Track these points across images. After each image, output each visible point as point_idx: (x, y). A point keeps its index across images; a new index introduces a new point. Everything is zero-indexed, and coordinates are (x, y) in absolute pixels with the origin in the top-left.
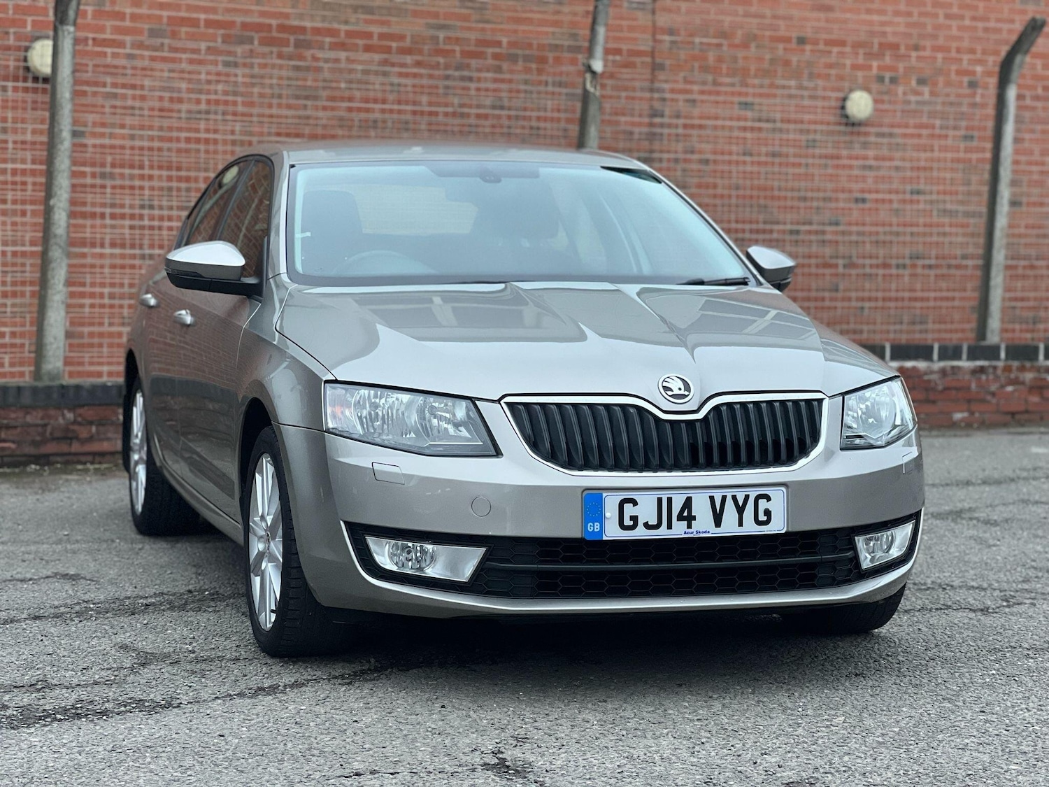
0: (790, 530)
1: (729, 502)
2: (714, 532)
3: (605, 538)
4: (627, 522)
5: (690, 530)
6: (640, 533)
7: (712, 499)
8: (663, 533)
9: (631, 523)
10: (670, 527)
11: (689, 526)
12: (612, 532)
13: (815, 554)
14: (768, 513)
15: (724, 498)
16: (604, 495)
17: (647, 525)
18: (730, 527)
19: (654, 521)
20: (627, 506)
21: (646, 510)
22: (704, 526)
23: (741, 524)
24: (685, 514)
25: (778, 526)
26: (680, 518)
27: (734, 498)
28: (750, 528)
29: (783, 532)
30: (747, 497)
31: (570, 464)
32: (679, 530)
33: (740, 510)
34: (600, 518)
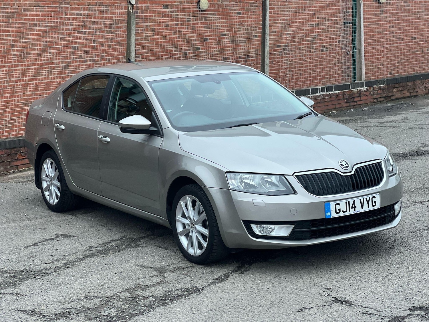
0: (381, 207)
1: (365, 200)
2: (362, 211)
3: (332, 217)
4: (338, 211)
5: (355, 211)
6: (342, 214)
7: (360, 200)
8: (348, 213)
9: (339, 211)
10: (349, 211)
11: (355, 210)
12: (334, 215)
13: (386, 213)
14: (375, 202)
15: (364, 199)
16: (331, 203)
17: (343, 211)
18: (366, 209)
19: (345, 210)
20: (337, 206)
21: (342, 206)
22: (359, 210)
23: (368, 207)
24: (354, 206)
25: (378, 206)
26: (352, 208)
27: (366, 199)
28: (371, 208)
29: (379, 208)
30: (370, 198)
31: (319, 194)
32: (352, 212)
33: (368, 202)
34: (330, 211)
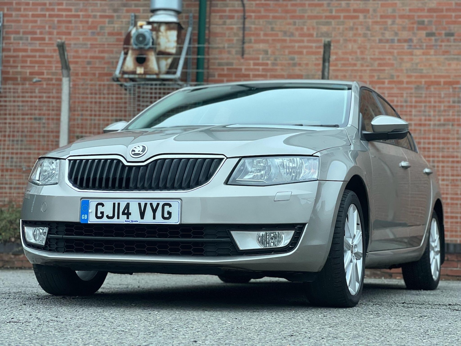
0: (182, 223)
1: (148, 206)
2: (140, 221)
3: (89, 222)
4: (99, 215)
5: (128, 220)
6: (105, 220)
7: (140, 204)
8: (115, 221)
9: (101, 215)
10: (118, 218)
11: (128, 218)
12: (92, 220)
14: (169, 213)
15: (146, 204)
16: (90, 201)
17: (108, 217)
18: (148, 219)
19: (111, 215)
20: (100, 207)
21: (108, 209)
22: (135, 218)
23: (154, 218)
24: (126, 212)
25: (175, 220)
26: (124, 213)
27: (151, 204)
28: (159, 220)
29: (178, 224)
30: (158, 204)
32: (123, 220)
33: (154, 211)
34: (87, 213)
